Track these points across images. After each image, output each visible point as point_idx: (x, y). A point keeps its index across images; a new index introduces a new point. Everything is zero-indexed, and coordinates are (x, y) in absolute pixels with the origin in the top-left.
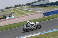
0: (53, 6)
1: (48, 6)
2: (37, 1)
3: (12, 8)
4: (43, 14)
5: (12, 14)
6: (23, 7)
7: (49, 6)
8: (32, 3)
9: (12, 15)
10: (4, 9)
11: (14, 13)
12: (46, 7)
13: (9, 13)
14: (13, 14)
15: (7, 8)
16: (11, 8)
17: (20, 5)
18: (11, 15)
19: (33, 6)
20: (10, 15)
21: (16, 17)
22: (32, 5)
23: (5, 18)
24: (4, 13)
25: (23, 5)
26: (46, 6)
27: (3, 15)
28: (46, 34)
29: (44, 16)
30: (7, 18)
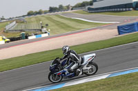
3: (43, 15)
5: (42, 27)
6: (70, 11)
7: (131, 9)
8: (91, 3)
9: (43, 31)
10: (24, 16)
11: (47, 25)
12: (123, 11)
13: (34, 26)
14: (44, 29)
15: (30, 14)
16: (40, 13)
17: (61, 8)
18: (41, 30)
19: (93, 9)
20: (38, 32)
21: (51, 35)
22: (91, 7)
23: (27, 37)
24: (22, 26)
25: (68, 7)
26: (127, 9)
27: (21, 31)
28: (124, 76)
29: (119, 34)
30: (30, 38)
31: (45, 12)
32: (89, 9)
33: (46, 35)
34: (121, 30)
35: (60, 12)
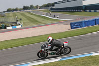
0: (88, 11)
1: (80, 11)
2: (62, 2)
3: (18, 12)
4: (70, 25)
5: (17, 21)
6: (38, 10)
8: (53, 5)
10: (4, 12)
11: (21, 19)
13: (12, 19)
15: (9, 11)
16: (16, 10)
17: (32, 7)
18: (16, 23)
19: (55, 9)
23: (6, 28)
24: (3, 19)
25: (37, 7)
26: (76, 11)
27: (2, 23)
29: (72, 29)
30: (8, 28)
31: (20, 10)
32: (52, 9)
33: (20, 27)
34: (73, 26)
35: (31, 10)
